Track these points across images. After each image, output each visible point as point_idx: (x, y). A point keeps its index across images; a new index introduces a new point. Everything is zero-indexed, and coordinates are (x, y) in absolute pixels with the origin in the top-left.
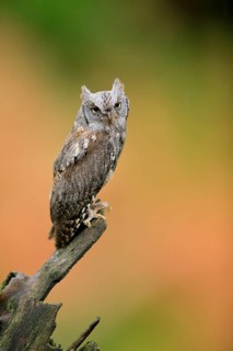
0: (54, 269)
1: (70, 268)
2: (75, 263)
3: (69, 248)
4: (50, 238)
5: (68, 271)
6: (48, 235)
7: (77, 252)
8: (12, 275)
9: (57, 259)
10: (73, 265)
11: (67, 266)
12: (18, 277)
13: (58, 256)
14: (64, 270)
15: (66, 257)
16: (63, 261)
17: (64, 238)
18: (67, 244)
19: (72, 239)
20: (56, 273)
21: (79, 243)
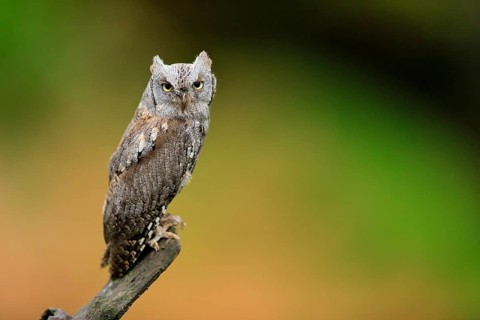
0: (107, 305)
1: (130, 304)
2: (136, 297)
3: (128, 278)
4: (103, 265)
5: (126, 308)
6: (101, 262)
7: (140, 283)
8: (49, 313)
9: (110, 293)
10: (133, 300)
11: (126, 302)
12: (56, 316)
13: (112, 288)
14: (121, 306)
15: (124, 289)
16: (120, 294)
17: (122, 266)
18: (126, 273)
19: (133, 267)
20: (110, 311)
21: (143, 271)
